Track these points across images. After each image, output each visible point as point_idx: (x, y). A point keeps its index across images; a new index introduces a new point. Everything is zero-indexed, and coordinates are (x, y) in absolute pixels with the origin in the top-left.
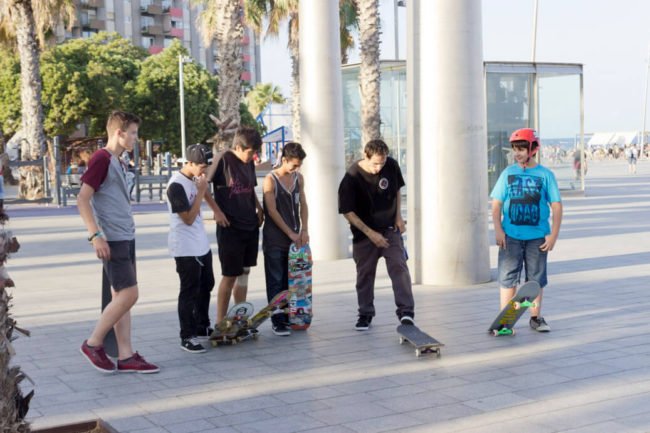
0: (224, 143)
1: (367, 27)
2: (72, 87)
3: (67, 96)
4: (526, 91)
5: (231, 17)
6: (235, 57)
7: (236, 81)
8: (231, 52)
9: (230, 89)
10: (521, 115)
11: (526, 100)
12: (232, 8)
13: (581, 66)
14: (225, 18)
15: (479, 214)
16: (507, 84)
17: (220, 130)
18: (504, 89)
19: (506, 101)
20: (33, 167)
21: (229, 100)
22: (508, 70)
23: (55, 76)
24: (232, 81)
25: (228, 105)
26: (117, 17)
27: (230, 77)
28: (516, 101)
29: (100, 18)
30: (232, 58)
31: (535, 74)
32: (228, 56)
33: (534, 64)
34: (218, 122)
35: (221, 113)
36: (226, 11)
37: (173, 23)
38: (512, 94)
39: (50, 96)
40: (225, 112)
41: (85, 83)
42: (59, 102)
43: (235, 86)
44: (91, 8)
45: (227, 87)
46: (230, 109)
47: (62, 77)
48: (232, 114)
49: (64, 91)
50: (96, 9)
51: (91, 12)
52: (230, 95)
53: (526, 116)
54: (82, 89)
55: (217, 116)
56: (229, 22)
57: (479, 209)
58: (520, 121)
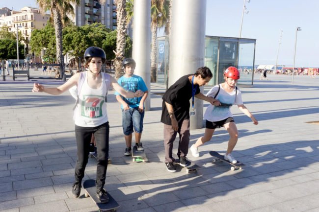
0: (118, 61)
2: (82, 40)
3: (81, 43)
4: (234, 48)
5: (122, 14)
8: (122, 27)
11: (234, 51)
12: (123, 10)
13: (255, 40)
17: (117, 56)
18: (226, 47)
19: (227, 52)
20: (58, 66)
21: (120, 45)
22: (228, 40)
23: (77, 36)
25: (120, 47)
26: (105, 19)
28: (230, 52)
29: (100, 19)
31: (238, 42)
32: (121, 29)
33: (238, 39)
34: (116, 53)
35: (117, 50)
36: (120, 11)
38: (229, 49)
39: (75, 43)
40: (119, 50)
41: (87, 39)
42: (78, 45)
44: (97, 15)
47: (79, 37)
48: (121, 51)
49: (80, 41)
50: (98, 16)
51: (96, 17)
53: (233, 57)
54: (86, 41)
55: (116, 51)
56: (121, 16)
58: (231, 59)
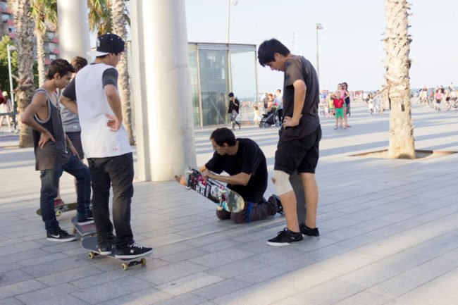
0: (23, 93)
1: (117, 14)
4: (223, 61)
5: (24, 8)
6: (27, 35)
7: (29, 51)
8: (25, 32)
9: (25, 57)
10: (221, 76)
11: (223, 67)
12: (24, 1)
13: (255, 46)
14: (19, 8)
15: (187, 128)
16: (212, 58)
17: (19, 84)
18: (210, 61)
19: (211, 68)
21: (24, 64)
22: (212, 48)
24: (26, 52)
25: (24, 68)
27: (25, 48)
28: (217, 67)
30: (26, 35)
31: (228, 51)
32: (23, 34)
33: (228, 45)
34: (17, 79)
35: (19, 73)
36: (19, 3)
37: (10, 30)
38: (214, 63)
40: (22, 72)
43: (29, 55)
45: (23, 55)
46: (26, 70)
48: (27, 73)
52: (25, 61)
53: (223, 77)
55: (17, 75)
56: (22, 11)
57: (187, 125)
58: (220, 80)
